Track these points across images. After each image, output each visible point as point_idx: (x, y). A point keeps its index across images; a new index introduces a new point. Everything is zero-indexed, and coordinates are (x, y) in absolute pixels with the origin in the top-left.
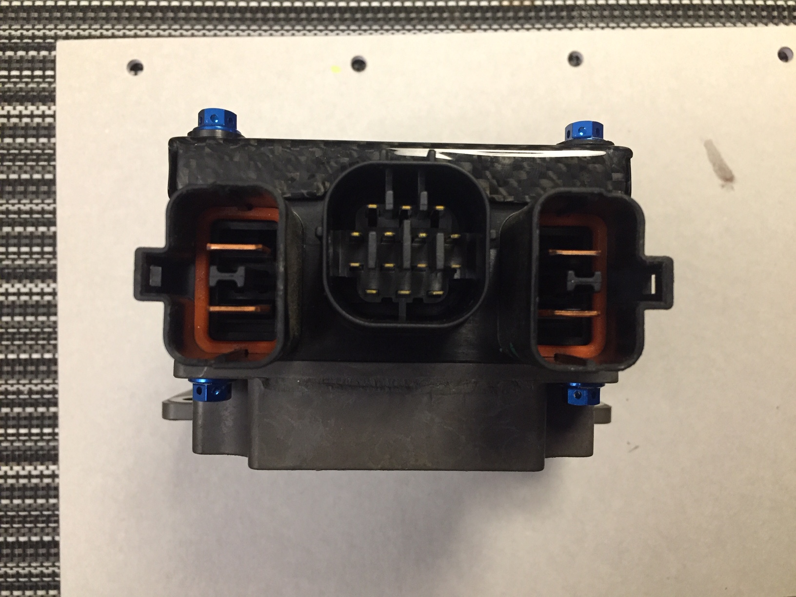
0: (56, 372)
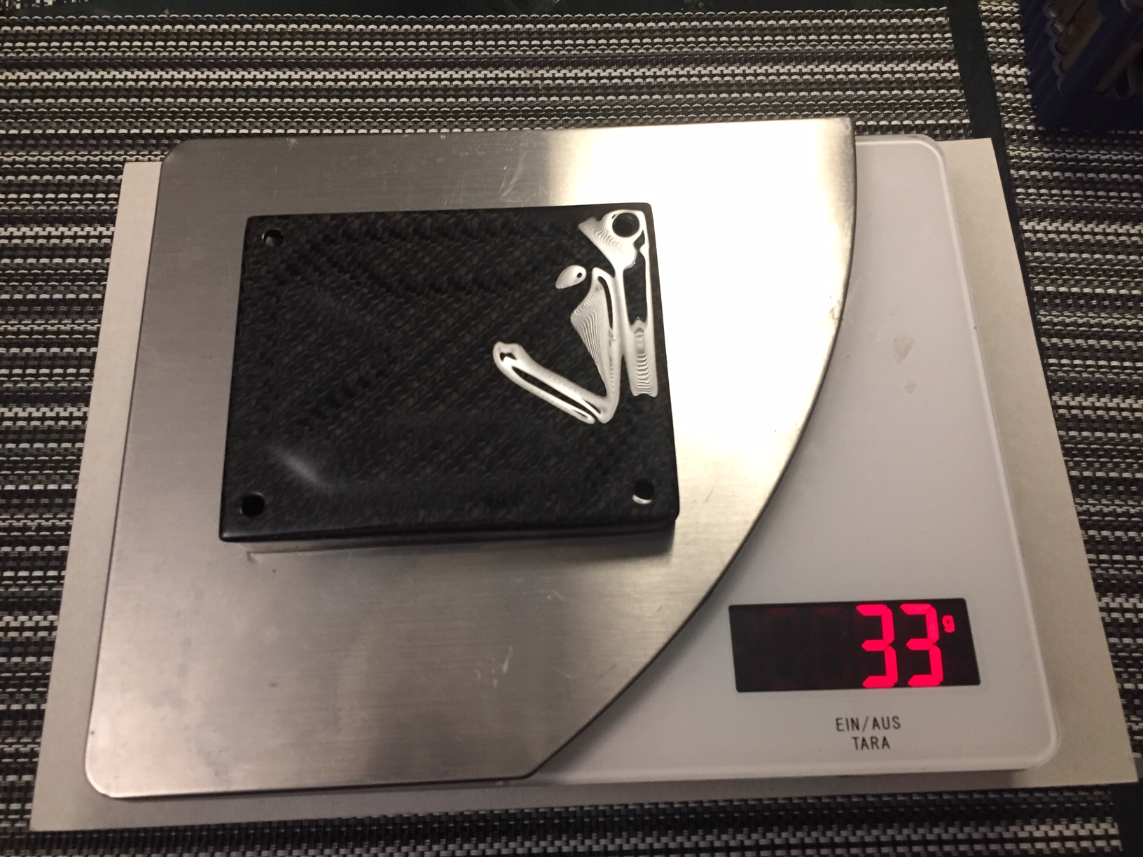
0: (73, 505)
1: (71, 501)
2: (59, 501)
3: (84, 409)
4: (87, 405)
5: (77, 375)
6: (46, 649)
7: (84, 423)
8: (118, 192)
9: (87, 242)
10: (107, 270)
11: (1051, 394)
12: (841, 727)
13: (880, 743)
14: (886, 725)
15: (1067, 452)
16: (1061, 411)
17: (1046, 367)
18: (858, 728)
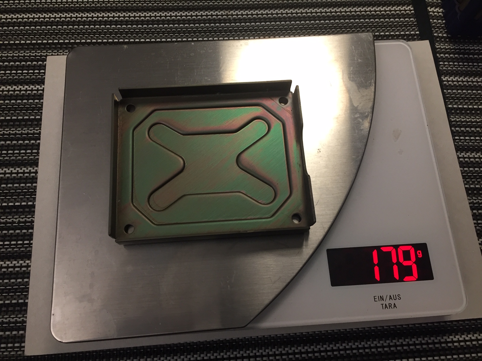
1: (33, 209)
2: (27, 210)
3: (36, 168)
4: (37, 166)
5: (32, 153)
6: (26, 276)
7: (36, 175)
8: (45, 70)
9: (32, 92)
10: (42, 105)
11: (457, 152)
12: (376, 300)
13: (393, 306)
14: (395, 299)
15: (464, 177)
16: (461, 159)
17: (454, 140)
18: (383, 300)
